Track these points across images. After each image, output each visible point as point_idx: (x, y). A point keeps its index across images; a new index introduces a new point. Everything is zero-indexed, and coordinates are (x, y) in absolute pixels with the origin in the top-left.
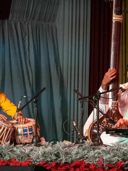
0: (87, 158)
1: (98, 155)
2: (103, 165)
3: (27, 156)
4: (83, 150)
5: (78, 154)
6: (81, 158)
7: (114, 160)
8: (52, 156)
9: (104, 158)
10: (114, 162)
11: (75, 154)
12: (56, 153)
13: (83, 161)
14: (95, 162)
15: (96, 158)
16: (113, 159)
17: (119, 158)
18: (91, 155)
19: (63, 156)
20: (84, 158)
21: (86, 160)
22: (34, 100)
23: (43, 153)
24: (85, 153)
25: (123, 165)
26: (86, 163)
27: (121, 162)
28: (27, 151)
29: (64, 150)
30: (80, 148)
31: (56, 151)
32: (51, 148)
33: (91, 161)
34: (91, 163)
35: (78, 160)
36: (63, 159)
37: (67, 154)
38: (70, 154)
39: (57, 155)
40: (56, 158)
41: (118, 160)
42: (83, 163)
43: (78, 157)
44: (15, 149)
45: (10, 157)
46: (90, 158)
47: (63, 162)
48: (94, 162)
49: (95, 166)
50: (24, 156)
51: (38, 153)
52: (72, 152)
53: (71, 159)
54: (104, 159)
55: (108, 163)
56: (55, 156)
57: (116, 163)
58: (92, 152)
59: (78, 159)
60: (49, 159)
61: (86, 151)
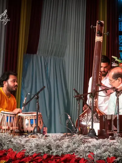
0: (77, 152)
1: (88, 149)
2: (93, 160)
3: (22, 146)
4: (74, 144)
5: (69, 147)
6: (71, 152)
7: (105, 156)
8: (44, 148)
9: (95, 153)
10: (105, 158)
11: (66, 148)
12: (48, 145)
13: (73, 154)
14: (86, 156)
15: (86, 152)
16: (104, 154)
17: (111, 154)
18: (81, 149)
19: (55, 149)
20: (74, 151)
21: (76, 153)
22: (36, 96)
23: (36, 145)
24: (75, 146)
25: (114, 161)
26: (76, 157)
27: (112, 158)
28: (22, 142)
29: (55, 143)
30: (70, 141)
31: (48, 143)
32: (44, 141)
33: (82, 155)
34: (81, 157)
35: (69, 154)
36: (55, 152)
37: (58, 146)
38: (61, 147)
39: (49, 148)
40: (48, 150)
41: (109, 156)
42: (73, 157)
43: (69, 151)
44: (12, 139)
45: (8, 147)
46: (81, 152)
47: (54, 154)
48: (84, 156)
49: (85, 161)
50: (20, 146)
51: (32, 144)
52: (63, 145)
53: (61, 152)
54: (94, 155)
55: (99, 158)
56: (47, 148)
57: (107, 159)
58: (83, 145)
59: (69, 152)
60: (42, 151)
61: (76, 145)
